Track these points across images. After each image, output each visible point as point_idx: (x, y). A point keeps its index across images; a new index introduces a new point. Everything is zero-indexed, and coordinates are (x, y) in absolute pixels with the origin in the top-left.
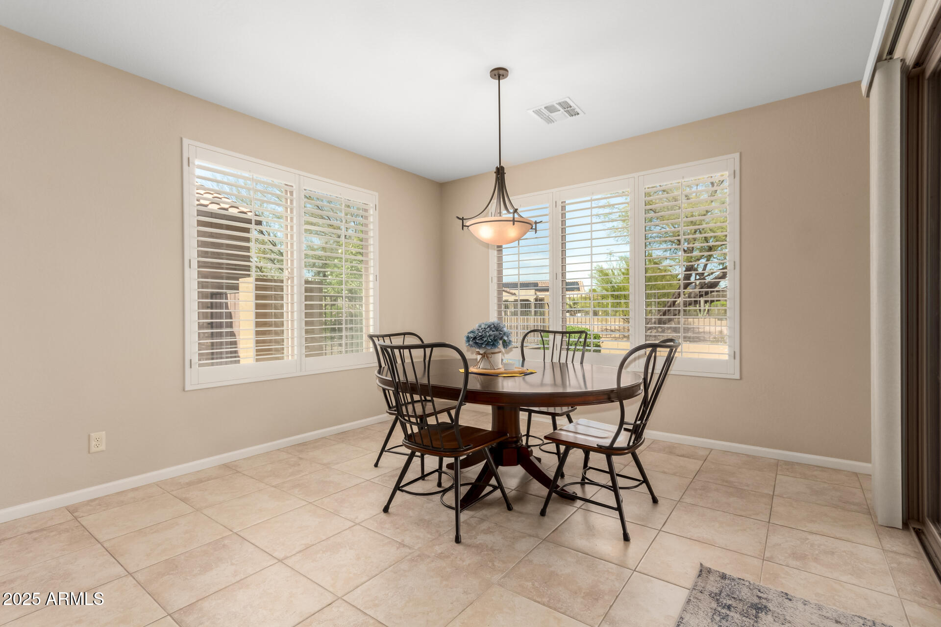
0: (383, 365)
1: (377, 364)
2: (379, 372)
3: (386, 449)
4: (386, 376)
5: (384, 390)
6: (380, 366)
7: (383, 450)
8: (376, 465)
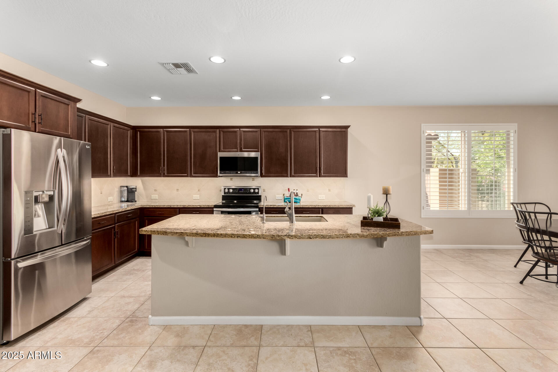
0: (520, 218)
1: (516, 217)
2: (518, 221)
3: (522, 260)
4: (522, 224)
5: (520, 230)
6: (518, 218)
7: (520, 260)
8: (515, 266)
